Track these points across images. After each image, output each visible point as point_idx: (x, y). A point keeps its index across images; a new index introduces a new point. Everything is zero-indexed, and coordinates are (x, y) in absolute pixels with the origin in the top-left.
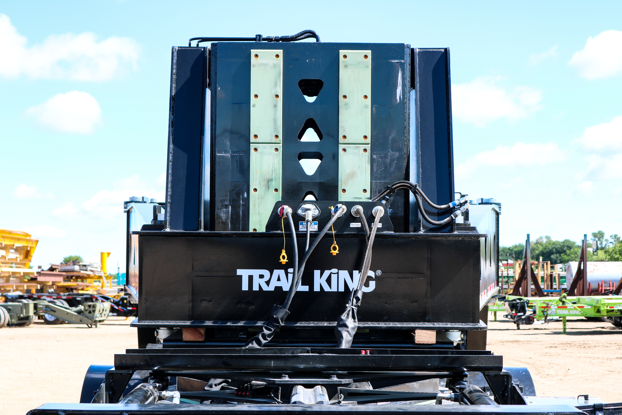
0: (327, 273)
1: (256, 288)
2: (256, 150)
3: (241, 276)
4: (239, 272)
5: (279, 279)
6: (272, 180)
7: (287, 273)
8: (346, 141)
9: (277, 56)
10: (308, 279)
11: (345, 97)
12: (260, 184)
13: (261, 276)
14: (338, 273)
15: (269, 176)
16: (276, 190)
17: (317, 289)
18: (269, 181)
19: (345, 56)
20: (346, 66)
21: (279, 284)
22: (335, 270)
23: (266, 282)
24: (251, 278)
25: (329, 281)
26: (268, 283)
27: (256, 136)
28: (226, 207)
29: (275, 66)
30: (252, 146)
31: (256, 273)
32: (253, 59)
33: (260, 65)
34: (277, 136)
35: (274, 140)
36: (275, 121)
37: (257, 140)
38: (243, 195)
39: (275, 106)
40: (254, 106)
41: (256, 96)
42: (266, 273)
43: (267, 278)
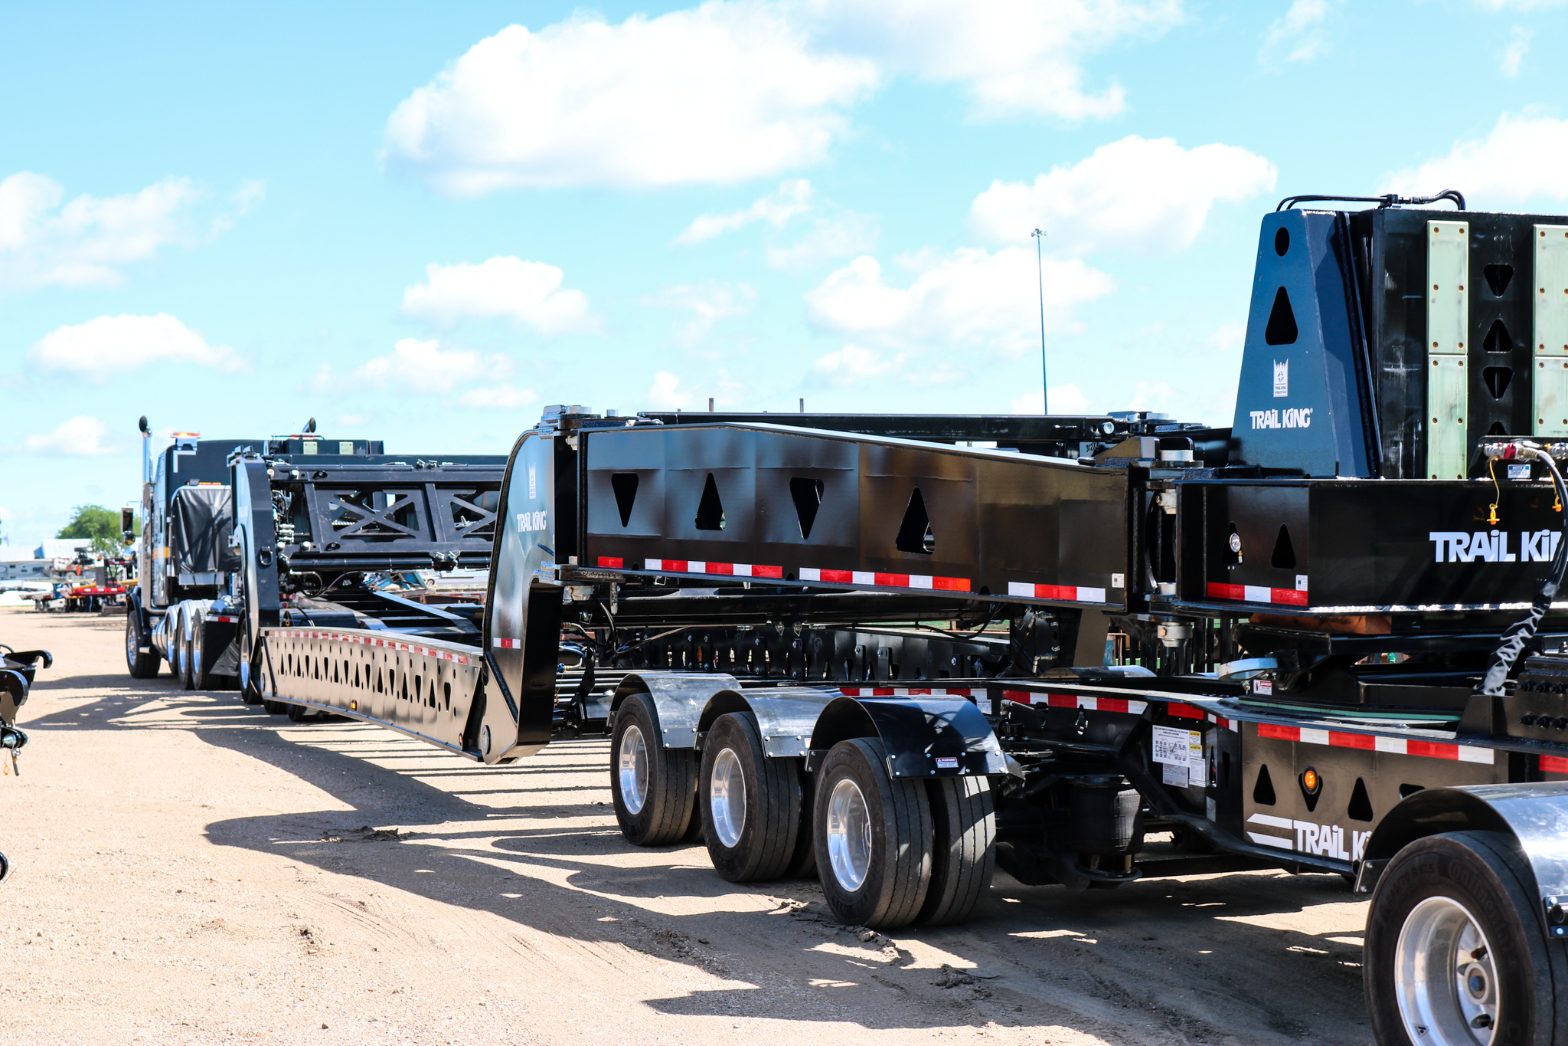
0: (1537, 535)
1: (1453, 559)
2: (1435, 363)
3: (1435, 542)
4: (1434, 536)
5: (1480, 546)
6: (1455, 406)
7: (1490, 537)
8: (1543, 352)
9: (1462, 231)
10: (1514, 546)
11: (1542, 290)
12: (1441, 412)
13: (1459, 542)
14: (1550, 535)
15: (1451, 401)
16: (1460, 420)
17: (1525, 558)
18: (1452, 407)
19: (1543, 234)
20: (1544, 248)
21: (1480, 552)
22: (1546, 532)
23: (1465, 550)
24: (1446, 544)
25: (1539, 547)
26: (1467, 551)
27: (1436, 344)
28: (1396, 444)
29: (1459, 245)
30: (1431, 358)
31: (1452, 537)
32: (1432, 235)
33: (1442, 242)
34: (1461, 345)
35: (1458, 350)
36: (1459, 322)
37: (1438, 350)
38: (1417, 427)
39: (1460, 302)
40: (1433, 301)
41: (1436, 287)
42: (1464, 536)
43: (1465, 545)
